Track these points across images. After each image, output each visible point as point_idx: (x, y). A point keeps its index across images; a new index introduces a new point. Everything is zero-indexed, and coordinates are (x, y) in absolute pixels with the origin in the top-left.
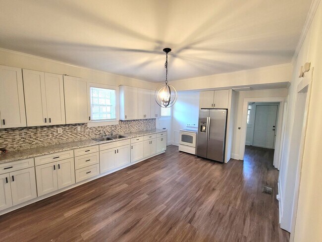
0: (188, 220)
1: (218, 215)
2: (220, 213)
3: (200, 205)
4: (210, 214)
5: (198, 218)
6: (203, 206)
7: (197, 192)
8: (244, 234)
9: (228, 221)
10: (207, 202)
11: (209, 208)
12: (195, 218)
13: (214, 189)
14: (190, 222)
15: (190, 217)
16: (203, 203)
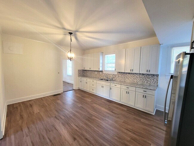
0: (56, 116)
1: (50, 129)
2: (50, 131)
3: (62, 123)
4: (53, 126)
5: (55, 120)
6: (61, 125)
7: (76, 126)
8: (29, 137)
9: (42, 133)
10: (63, 128)
11: (58, 127)
12: (56, 119)
13: (75, 139)
14: (55, 117)
15: (58, 118)
16: (63, 125)
